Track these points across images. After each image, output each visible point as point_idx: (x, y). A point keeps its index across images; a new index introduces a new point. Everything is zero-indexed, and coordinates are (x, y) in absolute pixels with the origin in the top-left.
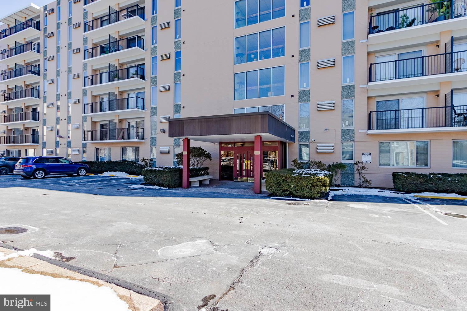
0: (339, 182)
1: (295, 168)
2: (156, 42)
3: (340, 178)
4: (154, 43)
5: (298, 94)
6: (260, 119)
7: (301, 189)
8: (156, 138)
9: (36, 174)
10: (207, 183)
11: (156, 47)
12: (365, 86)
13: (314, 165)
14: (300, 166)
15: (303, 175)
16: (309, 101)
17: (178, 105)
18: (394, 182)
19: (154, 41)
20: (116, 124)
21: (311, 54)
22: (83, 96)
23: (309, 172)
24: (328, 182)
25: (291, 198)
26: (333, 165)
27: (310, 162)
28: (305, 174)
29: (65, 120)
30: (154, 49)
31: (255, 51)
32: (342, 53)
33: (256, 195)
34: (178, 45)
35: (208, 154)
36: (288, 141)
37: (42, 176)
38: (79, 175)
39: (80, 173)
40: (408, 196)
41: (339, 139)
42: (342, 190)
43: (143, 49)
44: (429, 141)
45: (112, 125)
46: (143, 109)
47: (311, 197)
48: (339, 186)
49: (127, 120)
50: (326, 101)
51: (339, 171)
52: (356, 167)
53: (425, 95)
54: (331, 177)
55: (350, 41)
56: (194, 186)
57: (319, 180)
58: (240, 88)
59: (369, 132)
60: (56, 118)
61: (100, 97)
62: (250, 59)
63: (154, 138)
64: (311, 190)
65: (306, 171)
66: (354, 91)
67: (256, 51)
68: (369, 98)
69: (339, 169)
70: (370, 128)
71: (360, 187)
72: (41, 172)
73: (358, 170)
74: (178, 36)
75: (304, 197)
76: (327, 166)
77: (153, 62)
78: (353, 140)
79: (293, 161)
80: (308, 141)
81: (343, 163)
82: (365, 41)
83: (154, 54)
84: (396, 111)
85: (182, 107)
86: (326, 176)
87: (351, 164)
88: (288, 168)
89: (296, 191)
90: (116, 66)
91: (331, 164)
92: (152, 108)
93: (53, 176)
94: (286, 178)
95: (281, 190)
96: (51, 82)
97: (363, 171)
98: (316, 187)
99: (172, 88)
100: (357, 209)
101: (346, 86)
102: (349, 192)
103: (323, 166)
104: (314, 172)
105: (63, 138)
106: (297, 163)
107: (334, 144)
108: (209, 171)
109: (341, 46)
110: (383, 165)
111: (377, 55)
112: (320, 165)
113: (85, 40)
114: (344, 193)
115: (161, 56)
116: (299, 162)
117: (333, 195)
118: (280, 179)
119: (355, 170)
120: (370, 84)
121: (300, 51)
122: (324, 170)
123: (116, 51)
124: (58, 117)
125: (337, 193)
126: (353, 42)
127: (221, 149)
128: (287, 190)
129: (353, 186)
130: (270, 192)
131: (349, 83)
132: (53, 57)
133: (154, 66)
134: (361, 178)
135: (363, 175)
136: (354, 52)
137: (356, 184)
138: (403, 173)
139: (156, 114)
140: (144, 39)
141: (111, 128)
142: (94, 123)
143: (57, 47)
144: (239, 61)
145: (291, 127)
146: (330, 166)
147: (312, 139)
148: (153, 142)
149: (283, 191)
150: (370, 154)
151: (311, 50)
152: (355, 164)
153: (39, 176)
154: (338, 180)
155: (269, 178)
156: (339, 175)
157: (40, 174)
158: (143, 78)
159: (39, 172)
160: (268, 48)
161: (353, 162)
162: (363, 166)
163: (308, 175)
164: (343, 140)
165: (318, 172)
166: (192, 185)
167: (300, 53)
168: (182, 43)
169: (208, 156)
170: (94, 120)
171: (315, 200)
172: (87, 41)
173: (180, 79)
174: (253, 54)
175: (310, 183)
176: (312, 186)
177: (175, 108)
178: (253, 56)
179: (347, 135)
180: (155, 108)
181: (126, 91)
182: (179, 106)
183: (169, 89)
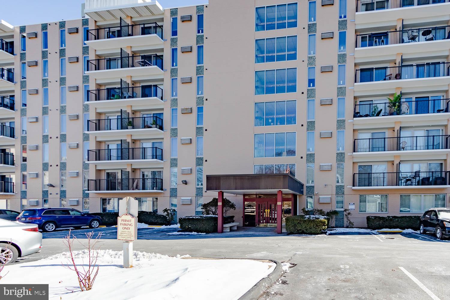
0: (334, 225)
1: (304, 214)
2: (176, 94)
3: (335, 222)
4: (174, 95)
5: (306, 156)
6: (282, 179)
7: (310, 228)
8: (177, 188)
9: (46, 227)
10: (235, 229)
11: (177, 99)
12: (351, 154)
13: (317, 212)
14: (308, 213)
15: (311, 219)
16: (314, 162)
17: (200, 158)
18: (367, 223)
19: (174, 93)
20: (129, 173)
21: (316, 126)
22: (84, 141)
23: (315, 217)
24: (327, 223)
25: (303, 235)
26: (330, 212)
27: (314, 210)
28: (312, 218)
29: (57, 166)
30: (175, 102)
31: (271, 117)
32: (337, 128)
33: (279, 234)
34: (200, 101)
35: (233, 204)
36: (298, 194)
37: (52, 228)
38: (91, 227)
39: (93, 225)
40: (373, 231)
41: (334, 193)
42: (336, 230)
43: (162, 99)
44: (388, 195)
45: (125, 174)
46: (162, 160)
47: (316, 233)
48: (334, 227)
49: (142, 170)
50: (326, 164)
51: (334, 217)
52: (345, 213)
53: (387, 163)
54: (328, 220)
55: (342, 120)
56: (226, 231)
57: (321, 221)
58: (258, 147)
59: (354, 188)
60: (43, 163)
61: (106, 143)
62: (268, 124)
63: (174, 189)
64: (316, 229)
65: (312, 216)
66: (344, 157)
67: (273, 116)
68: (354, 163)
69: (334, 215)
70: (354, 186)
71: (347, 227)
72: (51, 224)
73: (346, 215)
74: (200, 92)
75: (311, 234)
76: (326, 213)
77: (172, 114)
78: (343, 193)
79: (302, 210)
80: (313, 193)
81: (336, 211)
82: (352, 121)
83: (174, 106)
84: (369, 173)
85: (204, 161)
86: (325, 219)
87: (342, 211)
88: (298, 215)
89: (306, 230)
90: (129, 113)
91: (329, 211)
92: (171, 159)
93: (63, 229)
94: (300, 221)
95: (296, 230)
96: (35, 120)
97: (349, 216)
98: (319, 227)
99: (194, 141)
100: (342, 238)
101: (339, 153)
102: (340, 231)
103: (323, 213)
104: (317, 217)
105: (54, 187)
106: (305, 211)
107: (331, 196)
108: (234, 219)
109: (336, 123)
110: (362, 212)
111: (359, 131)
112: (321, 212)
113: (86, 78)
114: (336, 232)
115: (182, 110)
116: (307, 210)
117: (330, 233)
118: (296, 222)
119: (345, 215)
120: (354, 153)
121: (308, 122)
122: (324, 216)
123: (129, 97)
124: (45, 162)
125: (332, 232)
126: (344, 121)
127: (245, 200)
128: (300, 230)
129: (343, 227)
130: (289, 232)
131: (341, 151)
132: (37, 92)
133: (174, 118)
134: (348, 221)
135: (349, 219)
136: (345, 128)
137: (345, 225)
138: (372, 217)
139: (177, 165)
140: (162, 90)
141: (124, 178)
142: (99, 171)
143: (43, 80)
144: (259, 124)
145: (301, 182)
146: (328, 213)
147: (316, 192)
148: (174, 193)
149: (298, 231)
150: (354, 204)
151: (316, 123)
152: (344, 211)
153: (49, 229)
154: (333, 223)
155: (288, 222)
156: (334, 220)
157: (51, 227)
158: (161, 128)
159: (49, 225)
160: (283, 116)
161: (343, 210)
162: (349, 212)
163: (314, 219)
164: (337, 194)
165: (320, 217)
166: (224, 231)
167: (308, 124)
168: (204, 99)
169: (233, 206)
170: (98, 168)
171: (319, 235)
172: (88, 79)
173: (202, 133)
174: (271, 119)
175: (315, 224)
176: (317, 226)
177: (197, 161)
178: (270, 121)
179: (340, 190)
180: (176, 160)
181: (140, 140)
182: (202, 159)
183: (191, 142)
